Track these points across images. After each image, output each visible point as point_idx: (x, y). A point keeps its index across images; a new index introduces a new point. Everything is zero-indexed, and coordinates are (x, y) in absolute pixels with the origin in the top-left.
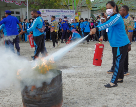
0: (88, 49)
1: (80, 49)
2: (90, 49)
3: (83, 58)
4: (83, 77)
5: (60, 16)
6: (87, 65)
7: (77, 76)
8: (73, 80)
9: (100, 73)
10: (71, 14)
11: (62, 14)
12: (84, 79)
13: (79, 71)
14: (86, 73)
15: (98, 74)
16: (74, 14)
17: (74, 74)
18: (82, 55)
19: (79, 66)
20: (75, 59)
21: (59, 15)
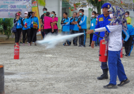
0: (46, 56)
1: (34, 56)
2: (49, 56)
3: (35, 65)
4: (30, 81)
5: (7, 6)
6: (38, 72)
7: (22, 81)
8: (17, 83)
9: (49, 79)
10: (25, 3)
11: (11, 3)
12: (30, 83)
13: (27, 76)
14: (34, 78)
15: (47, 79)
16: (30, 3)
17: (20, 79)
18: (35, 62)
19: (27, 73)
20: (25, 66)
21: (6, 4)
